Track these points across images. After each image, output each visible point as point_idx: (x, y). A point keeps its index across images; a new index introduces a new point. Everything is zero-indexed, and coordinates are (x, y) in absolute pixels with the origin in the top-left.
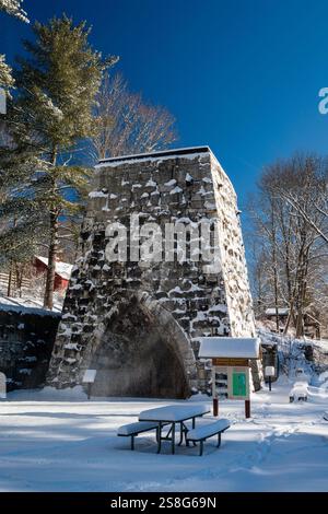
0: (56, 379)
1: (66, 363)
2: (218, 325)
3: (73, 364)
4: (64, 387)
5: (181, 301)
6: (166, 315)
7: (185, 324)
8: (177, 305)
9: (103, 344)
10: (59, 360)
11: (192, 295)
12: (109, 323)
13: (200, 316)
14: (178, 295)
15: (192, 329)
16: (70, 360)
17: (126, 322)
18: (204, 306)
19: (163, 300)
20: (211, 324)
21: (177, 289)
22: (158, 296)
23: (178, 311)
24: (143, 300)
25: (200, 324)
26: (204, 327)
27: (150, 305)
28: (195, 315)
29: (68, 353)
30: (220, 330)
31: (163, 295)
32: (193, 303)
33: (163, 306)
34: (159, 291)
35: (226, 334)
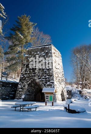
0: (17, 97)
1: (19, 94)
2: (52, 85)
3: (21, 94)
4: (19, 99)
5: (44, 80)
6: (41, 83)
7: (45, 85)
8: (43, 81)
9: (27, 90)
10: (18, 93)
11: (46, 78)
12: (29, 85)
13: (48, 83)
14: (43, 78)
15: (46, 86)
16: (20, 93)
17: (33, 85)
18: (49, 81)
19: (40, 79)
20: (50, 85)
21: (43, 77)
22: (39, 79)
23: (43, 82)
24: (36, 79)
25: (48, 85)
26: (49, 86)
27: (37, 81)
28: (47, 83)
29: (20, 91)
30: (52, 86)
31: (40, 78)
32: (47, 80)
33: (40, 81)
34: (39, 78)
35: (54, 87)
